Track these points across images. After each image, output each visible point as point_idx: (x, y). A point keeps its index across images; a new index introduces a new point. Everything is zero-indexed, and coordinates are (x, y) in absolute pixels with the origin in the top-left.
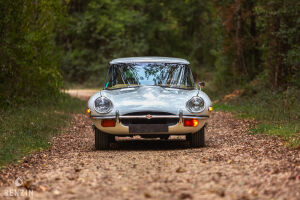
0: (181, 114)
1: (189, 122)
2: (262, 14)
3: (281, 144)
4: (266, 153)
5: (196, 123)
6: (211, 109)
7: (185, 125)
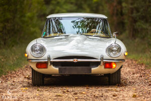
0: (102, 59)
1: (108, 65)
2: (126, 7)
3: (134, 62)
4: (128, 66)
5: (114, 66)
6: (126, 54)
7: (105, 67)
